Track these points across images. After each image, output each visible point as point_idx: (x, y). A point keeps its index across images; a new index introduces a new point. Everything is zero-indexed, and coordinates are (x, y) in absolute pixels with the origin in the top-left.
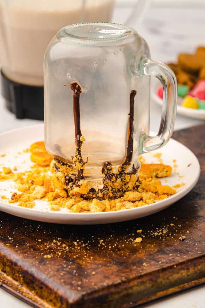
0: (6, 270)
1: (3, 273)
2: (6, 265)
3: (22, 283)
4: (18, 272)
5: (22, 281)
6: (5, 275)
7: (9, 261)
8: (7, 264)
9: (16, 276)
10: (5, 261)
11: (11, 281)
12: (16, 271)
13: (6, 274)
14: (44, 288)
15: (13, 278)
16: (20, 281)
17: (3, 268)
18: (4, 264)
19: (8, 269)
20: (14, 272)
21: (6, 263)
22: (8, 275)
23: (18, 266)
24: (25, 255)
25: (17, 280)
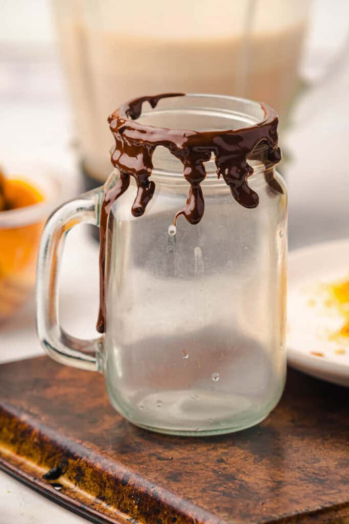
0: (105, 495)
1: (99, 501)
2: (105, 487)
3: (136, 516)
4: (130, 497)
5: (136, 512)
6: (104, 504)
7: (112, 478)
8: (108, 484)
9: (125, 504)
10: (105, 478)
11: (115, 514)
12: (124, 495)
13: (106, 502)
14: (179, 519)
15: (119, 508)
16: (132, 513)
17: (101, 493)
18: (103, 484)
19: (109, 493)
20: (121, 497)
21: (105, 483)
22: (109, 504)
23: (129, 486)
24: (141, 466)
25: (126, 512)
